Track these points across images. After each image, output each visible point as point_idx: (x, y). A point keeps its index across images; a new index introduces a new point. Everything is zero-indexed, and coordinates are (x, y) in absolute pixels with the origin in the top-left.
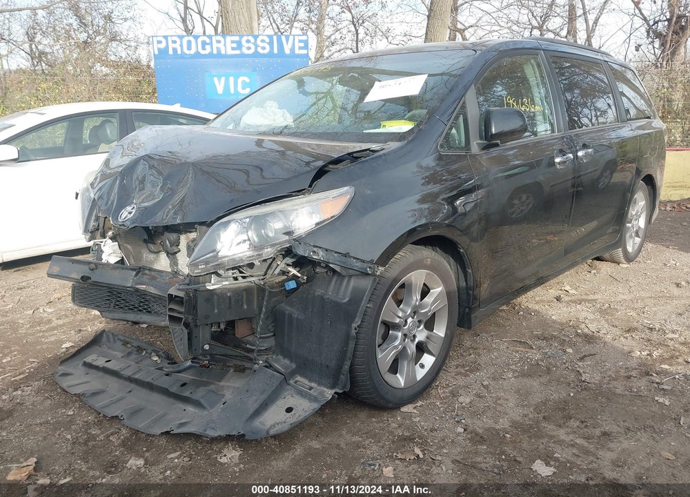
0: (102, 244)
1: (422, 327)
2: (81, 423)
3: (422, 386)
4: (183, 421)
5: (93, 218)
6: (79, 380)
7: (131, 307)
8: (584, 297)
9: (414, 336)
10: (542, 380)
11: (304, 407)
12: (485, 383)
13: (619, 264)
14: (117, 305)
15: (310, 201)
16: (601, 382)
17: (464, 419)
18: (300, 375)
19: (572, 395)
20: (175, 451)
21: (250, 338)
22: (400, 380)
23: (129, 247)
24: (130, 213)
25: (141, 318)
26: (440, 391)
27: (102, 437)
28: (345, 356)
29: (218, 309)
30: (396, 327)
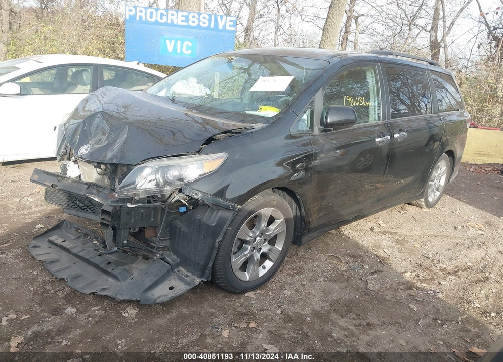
0: (68, 165)
1: (266, 243)
2: (41, 281)
3: (261, 281)
4: (104, 287)
5: (64, 146)
6: (43, 252)
7: (83, 208)
8: (390, 230)
9: (260, 249)
10: (342, 285)
11: (181, 287)
12: (304, 283)
13: (422, 208)
14: (74, 205)
15: (197, 161)
16: (379, 290)
17: (283, 305)
18: (182, 267)
19: (357, 297)
20: (97, 306)
21: (154, 239)
22: (247, 276)
23: (85, 168)
24: (86, 150)
25: (88, 216)
26: (273, 285)
27: (52, 291)
28: (210, 258)
29: (134, 219)
30: (248, 243)
